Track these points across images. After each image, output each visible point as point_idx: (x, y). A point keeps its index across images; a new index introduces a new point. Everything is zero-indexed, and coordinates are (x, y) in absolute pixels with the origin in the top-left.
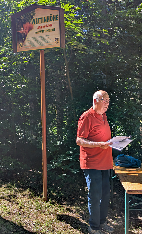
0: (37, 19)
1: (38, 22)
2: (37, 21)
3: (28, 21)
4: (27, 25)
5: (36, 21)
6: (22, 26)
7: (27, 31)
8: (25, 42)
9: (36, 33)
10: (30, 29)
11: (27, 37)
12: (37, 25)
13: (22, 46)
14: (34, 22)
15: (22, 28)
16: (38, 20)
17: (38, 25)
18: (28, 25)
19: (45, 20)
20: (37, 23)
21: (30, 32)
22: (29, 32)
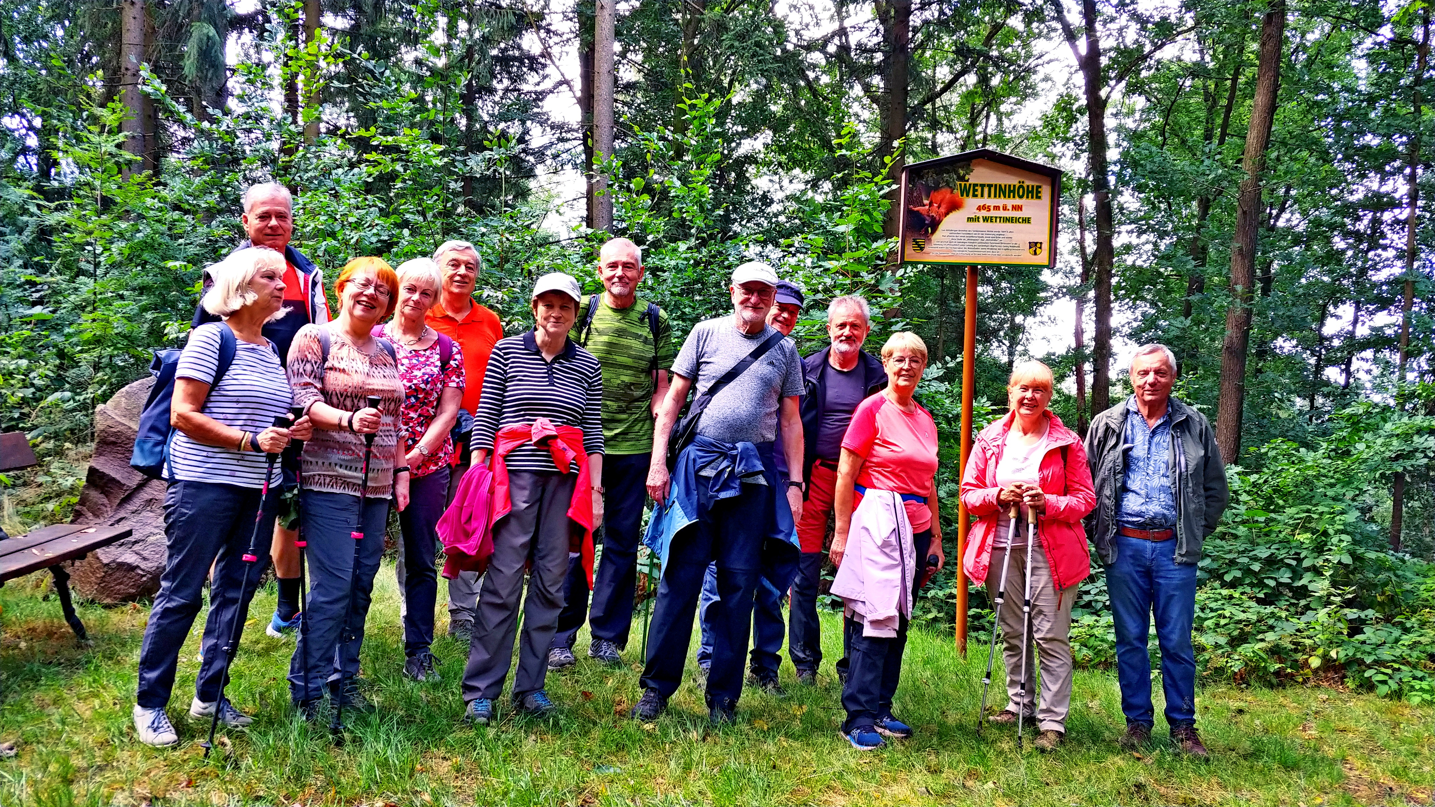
0: (975, 185)
2: (975, 190)
3: (948, 184)
5: (973, 191)
7: (942, 210)
8: (935, 237)
10: (954, 206)
11: (941, 227)
12: (975, 200)
13: (922, 249)
15: (926, 202)
16: (979, 189)
17: (980, 201)
19: (1002, 191)
21: (951, 215)
22: (947, 214)
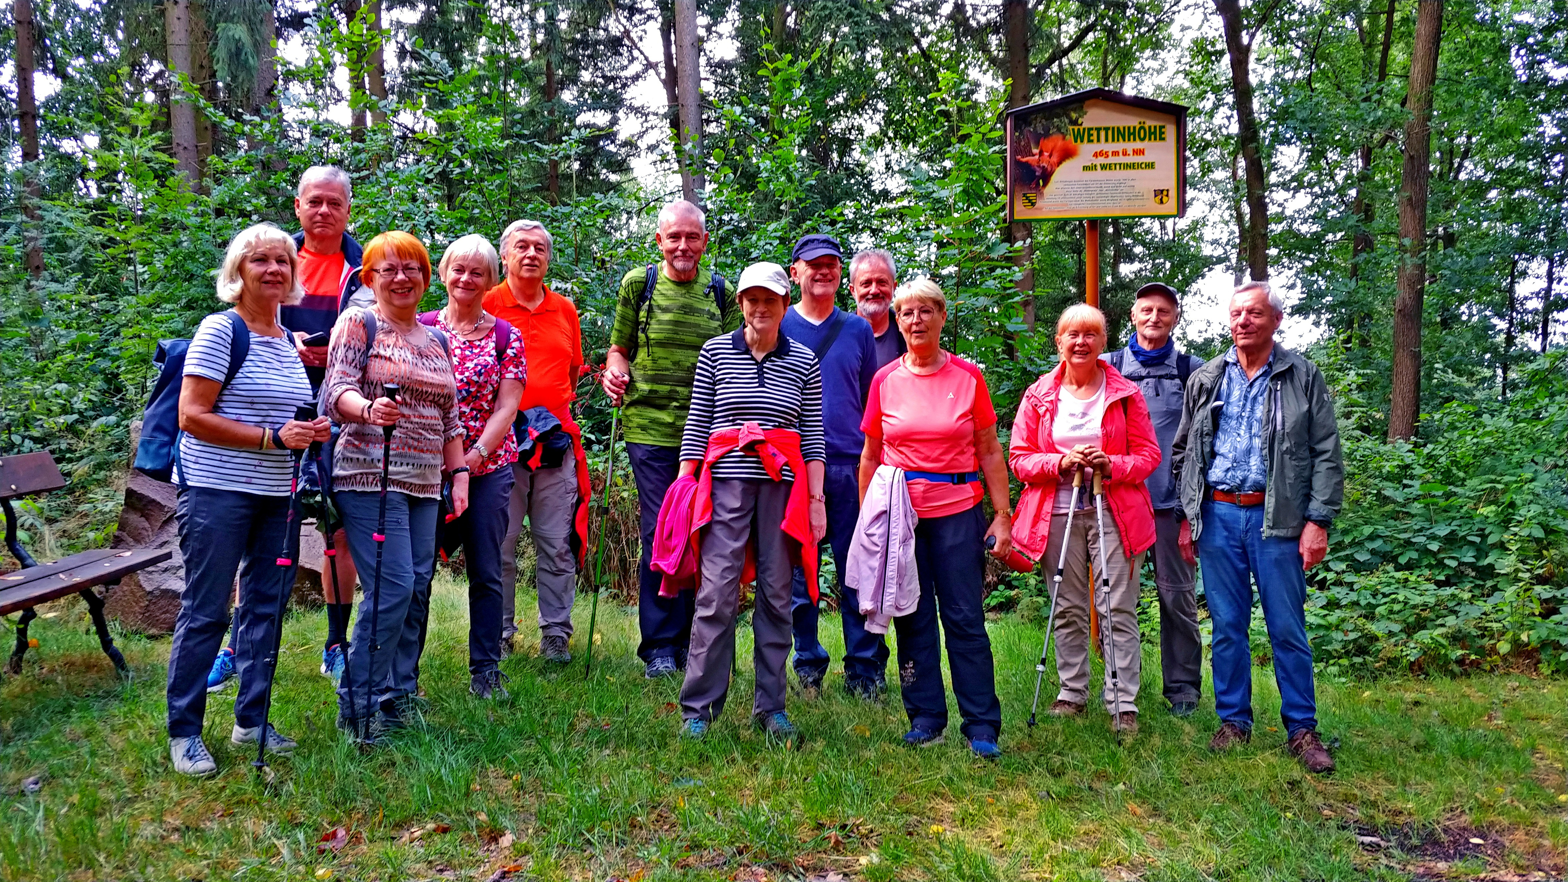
1: (1095, 137)
4: (1055, 141)
6: (1037, 144)
7: (1054, 159)
8: (1047, 190)
9: (1085, 168)
10: (1067, 154)
12: (1090, 145)
13: (1033, 204)
14: (1079, 137)
15: (1035, 151)
17: (1096, 147)
18: (1060, 143)
19: (1121, 134)
20: (1090, 141)
21: (1064, 165)
22: (1059, 163)
